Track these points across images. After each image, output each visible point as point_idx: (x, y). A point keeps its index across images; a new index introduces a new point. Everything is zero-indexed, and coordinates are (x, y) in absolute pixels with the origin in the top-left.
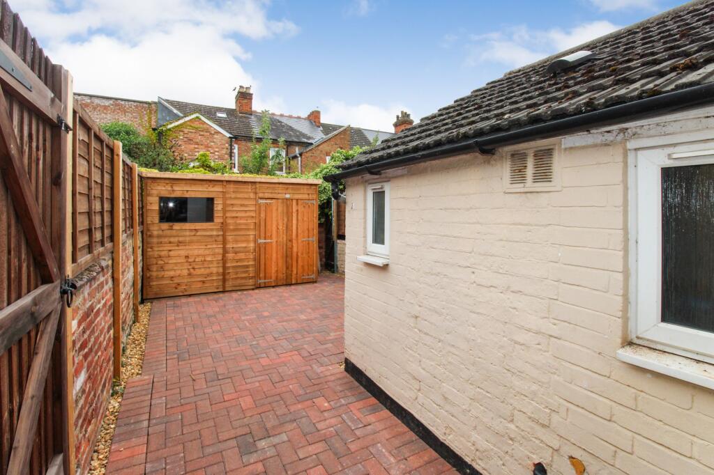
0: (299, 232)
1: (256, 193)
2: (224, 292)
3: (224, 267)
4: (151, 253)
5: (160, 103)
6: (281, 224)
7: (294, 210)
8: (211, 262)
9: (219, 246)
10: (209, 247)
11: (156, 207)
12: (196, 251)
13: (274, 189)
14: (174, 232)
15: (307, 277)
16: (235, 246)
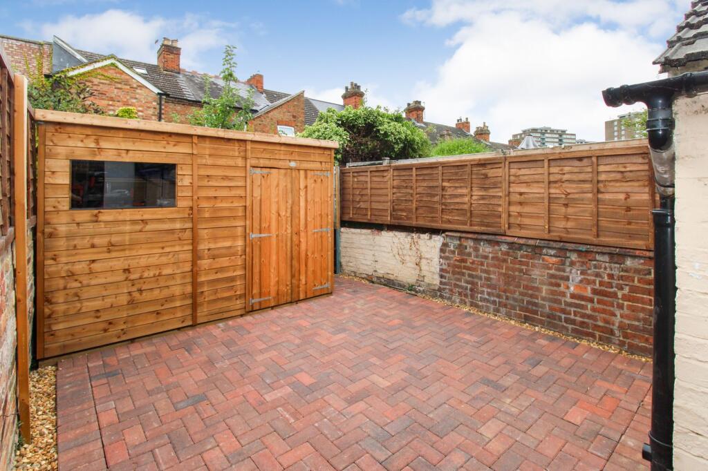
0: (309, 219)
1: (245, 158)
2: (193, 326)
3: (195, 284)
4: (53, 269)
5: (56, 44)
6: (283, 208)
7: (302, 186)
8: (172, 276)
9: (186, 248)
10: (167, 250)
11: (64, 179)
12: (145, 258)
13: (272, 152)
14: (102, 228)
15: (319, 287)
16: (212, 246)
